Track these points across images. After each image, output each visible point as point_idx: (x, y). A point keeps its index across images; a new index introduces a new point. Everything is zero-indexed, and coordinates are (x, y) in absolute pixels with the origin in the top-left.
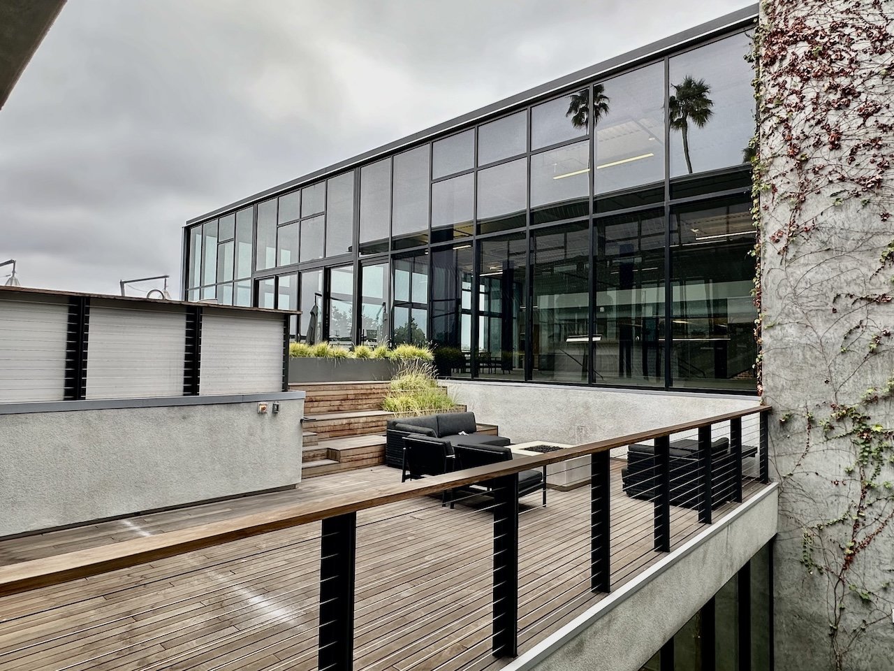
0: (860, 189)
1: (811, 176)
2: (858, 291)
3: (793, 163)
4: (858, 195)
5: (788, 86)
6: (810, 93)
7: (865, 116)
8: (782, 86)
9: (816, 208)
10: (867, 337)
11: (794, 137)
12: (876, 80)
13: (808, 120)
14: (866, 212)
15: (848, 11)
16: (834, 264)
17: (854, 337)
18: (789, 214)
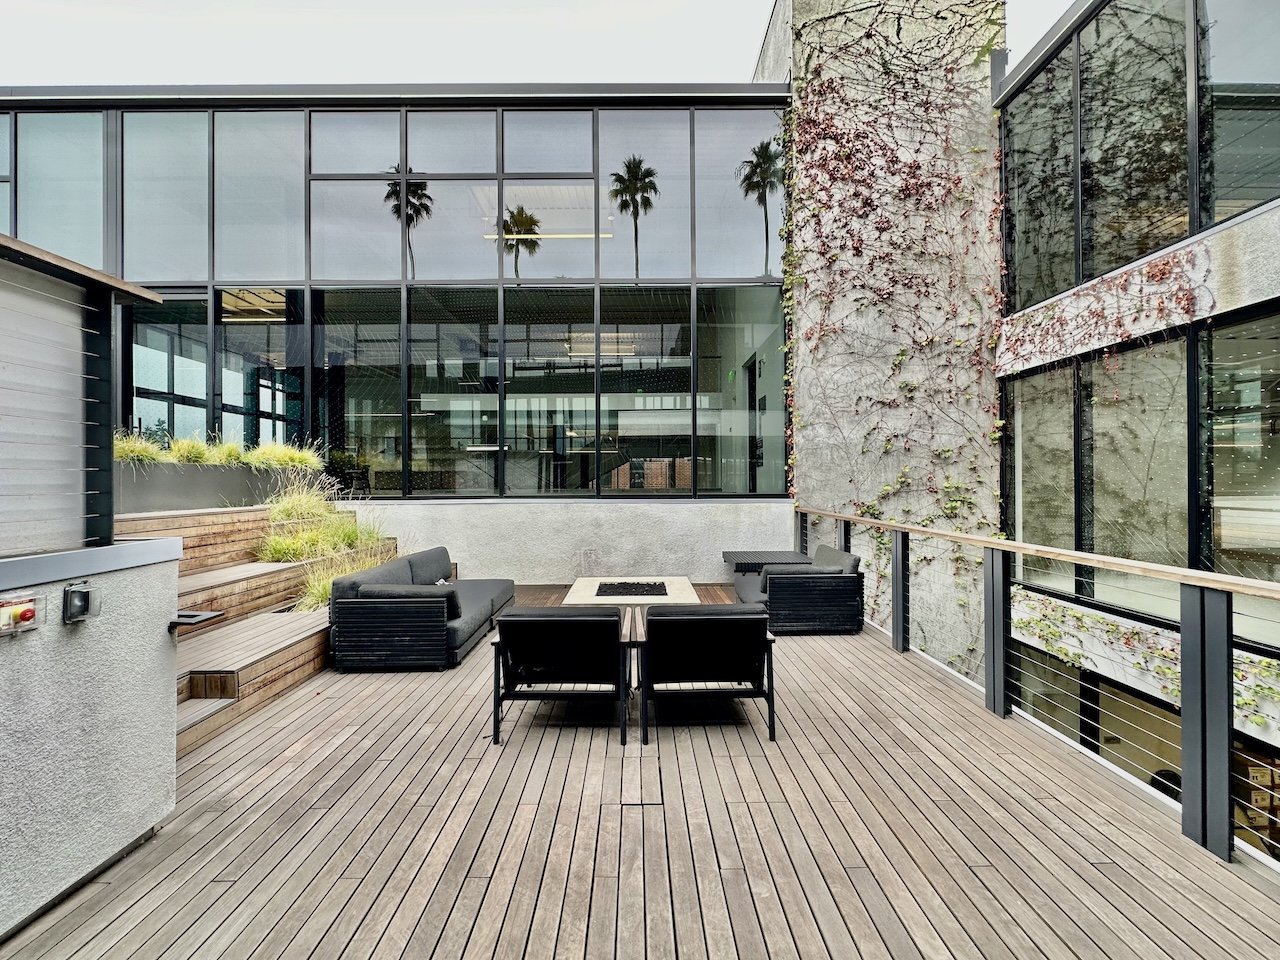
0: (877, 298)
1: (838, 278)
2: (875, 395)
3: (823, 262)
4: (875, 304)
5: (818, 179)
6: (838, 197)
7: (881, 230)
8: (814, 180)
9: (842, 310)
10: (880, 438)
11: (824, 235)
12: (887, 199)
13: (835, 221)
14: (881, 321)
15: (868, 124)
16: (857, 367)
17: (872, 438)
18: (820, 313)
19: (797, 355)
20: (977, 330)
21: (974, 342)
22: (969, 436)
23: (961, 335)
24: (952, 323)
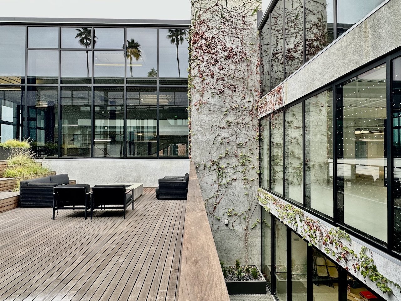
0: (218, 92)
1: (206, 85)
2: (217, 124)
3: (201, 80)
4: (218, 94)
5: (199, 53)
6: (206, 58)
7: (220, 70)
8: (198, 52)
9: (207, 96)
10: (220, 139)
11: (201, 71)
12: (222, 59)
13: (205, 66)
14: (220, 100)
15: (216, 34)
16: (212, 115)
17: (216, 139)
18: (199, 97)
19: (192, 111)
20: (252, 103)
21: (251, 107)
22: (249, 138)
23: (247, 105)
24: (244, 101)
